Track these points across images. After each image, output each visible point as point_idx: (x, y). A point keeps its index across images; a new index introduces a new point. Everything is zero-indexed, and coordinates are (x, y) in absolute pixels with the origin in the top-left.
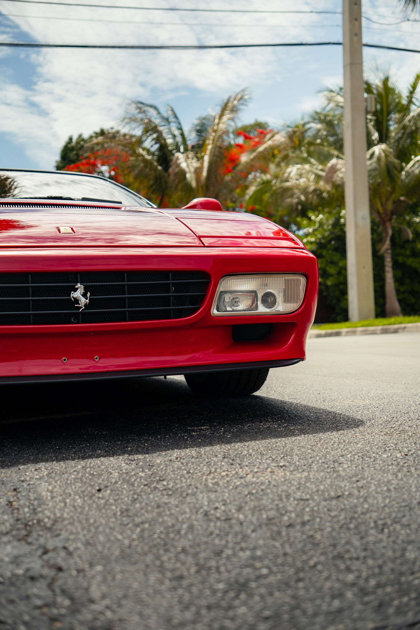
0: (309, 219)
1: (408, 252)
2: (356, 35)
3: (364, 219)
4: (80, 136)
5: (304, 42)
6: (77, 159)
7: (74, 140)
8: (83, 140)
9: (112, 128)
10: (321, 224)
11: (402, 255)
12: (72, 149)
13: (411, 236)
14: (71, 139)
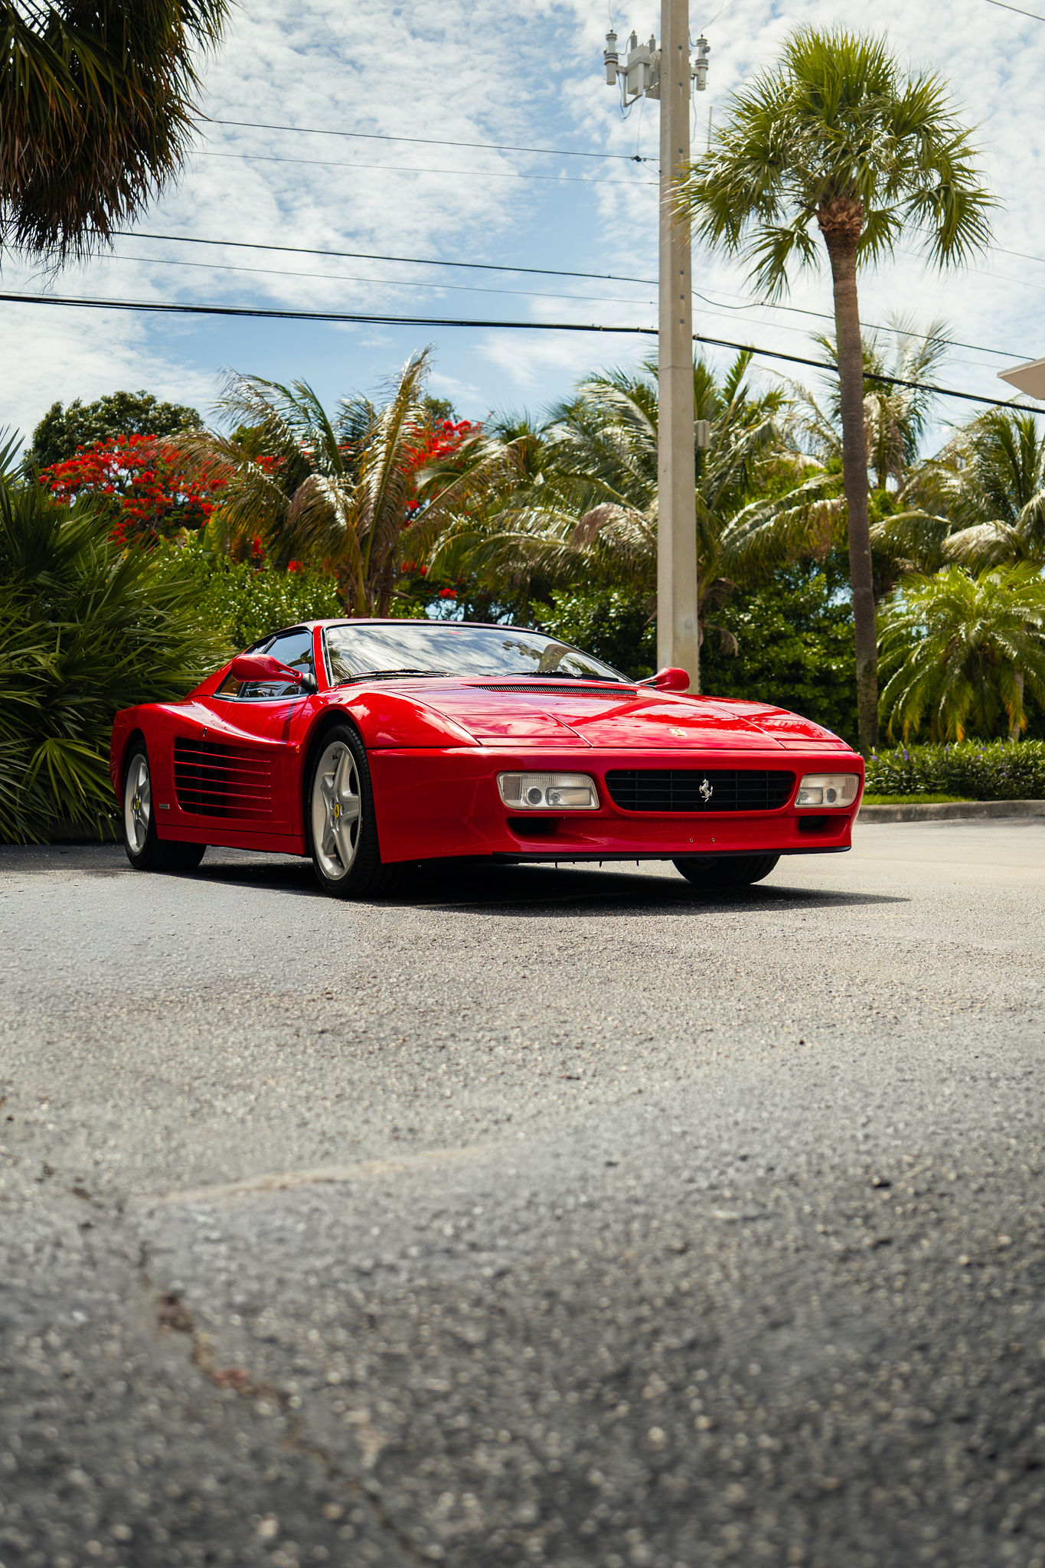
0: (552, 604)
1: (729, 676)
2: (682, 321)
3: (688, 627)
4: (76, 405)
5: (597, 325)
6: (71, 451)
7: (64, 412)
8: (84, 412)
9: (142, 393)
10: (574, 616)
11: (718, 680)
12: (61, 431)
13: (736, 646)
14: (57, 409)
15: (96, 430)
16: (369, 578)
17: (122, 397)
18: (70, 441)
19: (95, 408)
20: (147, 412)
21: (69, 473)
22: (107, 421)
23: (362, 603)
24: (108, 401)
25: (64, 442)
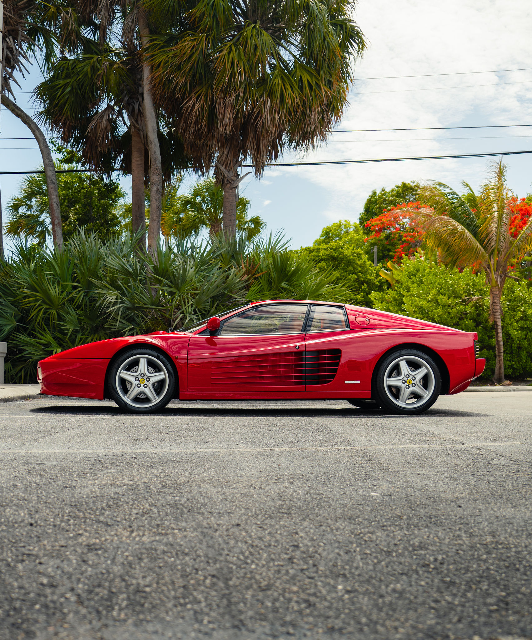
4: (383, 190)
6: (381, 212)
7: (377, 194)
8: (386, 193)
12: (376, 203)
14: (374, 193)
15: (391, 201)
16: (497, 270)
17: (404, 184)
18: (380, 208)
19: (393, 191)
20: (416, 190)
21: (378, 222)
22: (397, 196)
23: (494, 282)
24: (398, 187)
25: (377, 208)
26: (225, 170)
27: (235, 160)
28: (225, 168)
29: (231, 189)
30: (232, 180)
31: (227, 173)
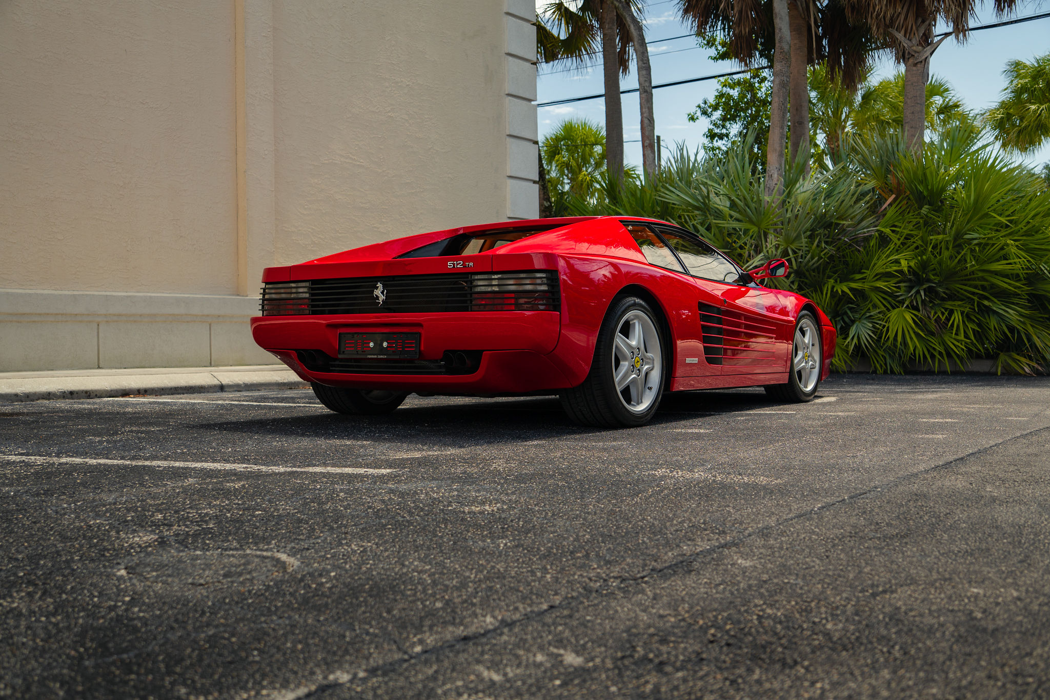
26: (903, 38)
27: (920, 20)
28: (905, 36)
29: (915, 65)
30: (916, 52)
31: (907, 41)
